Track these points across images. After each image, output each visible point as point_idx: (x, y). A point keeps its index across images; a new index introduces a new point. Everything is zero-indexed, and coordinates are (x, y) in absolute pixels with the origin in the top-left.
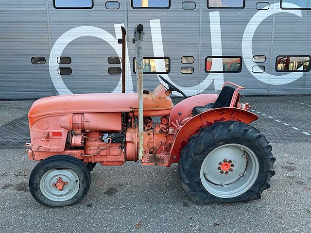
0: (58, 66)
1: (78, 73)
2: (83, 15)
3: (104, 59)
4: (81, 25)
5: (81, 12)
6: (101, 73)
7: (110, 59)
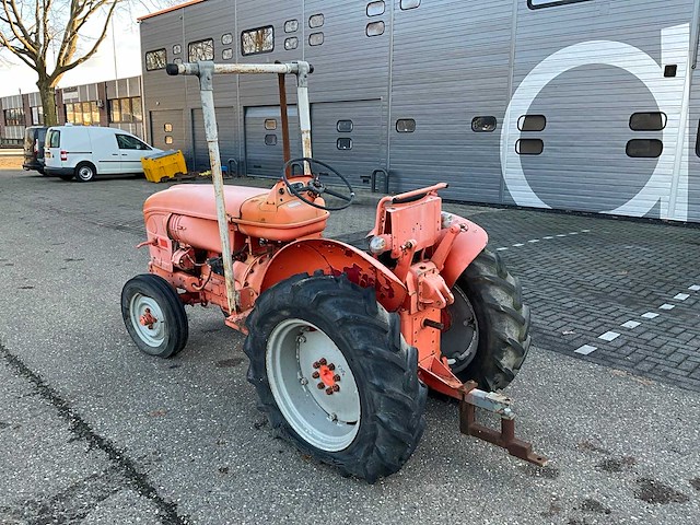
0: (518, 135)
1: (555, 151)
2: (586, 15)
3: (621, 117)
4: (580, 40)
5: (582, 10)
6: (609, 152)
7: (635, 119)
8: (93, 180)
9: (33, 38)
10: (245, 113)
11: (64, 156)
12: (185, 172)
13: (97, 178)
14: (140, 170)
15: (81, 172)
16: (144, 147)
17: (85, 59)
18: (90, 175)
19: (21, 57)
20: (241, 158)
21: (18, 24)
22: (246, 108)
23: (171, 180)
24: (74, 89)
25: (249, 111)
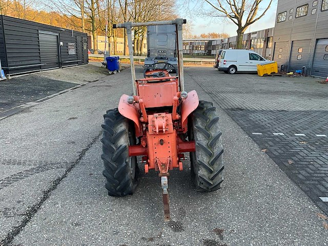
8: (235, 73)
9: (239, 11)
10: (317, 42)
11: (225, 62)
12: (277, 72)
13: (237, 73)
14: (256, 70)
15: (231, 70)
16: (261, 59)
17: (258, 19)
18: (234, 71)
19: (232, 20)
20: (310, 66)
21: (235, 5)
22: (317, 40)
23: (269, 76)
24: (256, 33)
25: (319, 41)
